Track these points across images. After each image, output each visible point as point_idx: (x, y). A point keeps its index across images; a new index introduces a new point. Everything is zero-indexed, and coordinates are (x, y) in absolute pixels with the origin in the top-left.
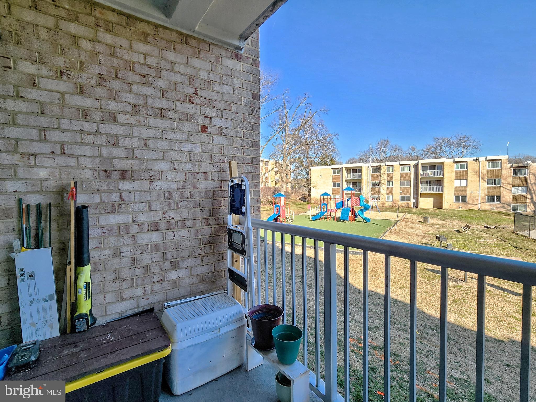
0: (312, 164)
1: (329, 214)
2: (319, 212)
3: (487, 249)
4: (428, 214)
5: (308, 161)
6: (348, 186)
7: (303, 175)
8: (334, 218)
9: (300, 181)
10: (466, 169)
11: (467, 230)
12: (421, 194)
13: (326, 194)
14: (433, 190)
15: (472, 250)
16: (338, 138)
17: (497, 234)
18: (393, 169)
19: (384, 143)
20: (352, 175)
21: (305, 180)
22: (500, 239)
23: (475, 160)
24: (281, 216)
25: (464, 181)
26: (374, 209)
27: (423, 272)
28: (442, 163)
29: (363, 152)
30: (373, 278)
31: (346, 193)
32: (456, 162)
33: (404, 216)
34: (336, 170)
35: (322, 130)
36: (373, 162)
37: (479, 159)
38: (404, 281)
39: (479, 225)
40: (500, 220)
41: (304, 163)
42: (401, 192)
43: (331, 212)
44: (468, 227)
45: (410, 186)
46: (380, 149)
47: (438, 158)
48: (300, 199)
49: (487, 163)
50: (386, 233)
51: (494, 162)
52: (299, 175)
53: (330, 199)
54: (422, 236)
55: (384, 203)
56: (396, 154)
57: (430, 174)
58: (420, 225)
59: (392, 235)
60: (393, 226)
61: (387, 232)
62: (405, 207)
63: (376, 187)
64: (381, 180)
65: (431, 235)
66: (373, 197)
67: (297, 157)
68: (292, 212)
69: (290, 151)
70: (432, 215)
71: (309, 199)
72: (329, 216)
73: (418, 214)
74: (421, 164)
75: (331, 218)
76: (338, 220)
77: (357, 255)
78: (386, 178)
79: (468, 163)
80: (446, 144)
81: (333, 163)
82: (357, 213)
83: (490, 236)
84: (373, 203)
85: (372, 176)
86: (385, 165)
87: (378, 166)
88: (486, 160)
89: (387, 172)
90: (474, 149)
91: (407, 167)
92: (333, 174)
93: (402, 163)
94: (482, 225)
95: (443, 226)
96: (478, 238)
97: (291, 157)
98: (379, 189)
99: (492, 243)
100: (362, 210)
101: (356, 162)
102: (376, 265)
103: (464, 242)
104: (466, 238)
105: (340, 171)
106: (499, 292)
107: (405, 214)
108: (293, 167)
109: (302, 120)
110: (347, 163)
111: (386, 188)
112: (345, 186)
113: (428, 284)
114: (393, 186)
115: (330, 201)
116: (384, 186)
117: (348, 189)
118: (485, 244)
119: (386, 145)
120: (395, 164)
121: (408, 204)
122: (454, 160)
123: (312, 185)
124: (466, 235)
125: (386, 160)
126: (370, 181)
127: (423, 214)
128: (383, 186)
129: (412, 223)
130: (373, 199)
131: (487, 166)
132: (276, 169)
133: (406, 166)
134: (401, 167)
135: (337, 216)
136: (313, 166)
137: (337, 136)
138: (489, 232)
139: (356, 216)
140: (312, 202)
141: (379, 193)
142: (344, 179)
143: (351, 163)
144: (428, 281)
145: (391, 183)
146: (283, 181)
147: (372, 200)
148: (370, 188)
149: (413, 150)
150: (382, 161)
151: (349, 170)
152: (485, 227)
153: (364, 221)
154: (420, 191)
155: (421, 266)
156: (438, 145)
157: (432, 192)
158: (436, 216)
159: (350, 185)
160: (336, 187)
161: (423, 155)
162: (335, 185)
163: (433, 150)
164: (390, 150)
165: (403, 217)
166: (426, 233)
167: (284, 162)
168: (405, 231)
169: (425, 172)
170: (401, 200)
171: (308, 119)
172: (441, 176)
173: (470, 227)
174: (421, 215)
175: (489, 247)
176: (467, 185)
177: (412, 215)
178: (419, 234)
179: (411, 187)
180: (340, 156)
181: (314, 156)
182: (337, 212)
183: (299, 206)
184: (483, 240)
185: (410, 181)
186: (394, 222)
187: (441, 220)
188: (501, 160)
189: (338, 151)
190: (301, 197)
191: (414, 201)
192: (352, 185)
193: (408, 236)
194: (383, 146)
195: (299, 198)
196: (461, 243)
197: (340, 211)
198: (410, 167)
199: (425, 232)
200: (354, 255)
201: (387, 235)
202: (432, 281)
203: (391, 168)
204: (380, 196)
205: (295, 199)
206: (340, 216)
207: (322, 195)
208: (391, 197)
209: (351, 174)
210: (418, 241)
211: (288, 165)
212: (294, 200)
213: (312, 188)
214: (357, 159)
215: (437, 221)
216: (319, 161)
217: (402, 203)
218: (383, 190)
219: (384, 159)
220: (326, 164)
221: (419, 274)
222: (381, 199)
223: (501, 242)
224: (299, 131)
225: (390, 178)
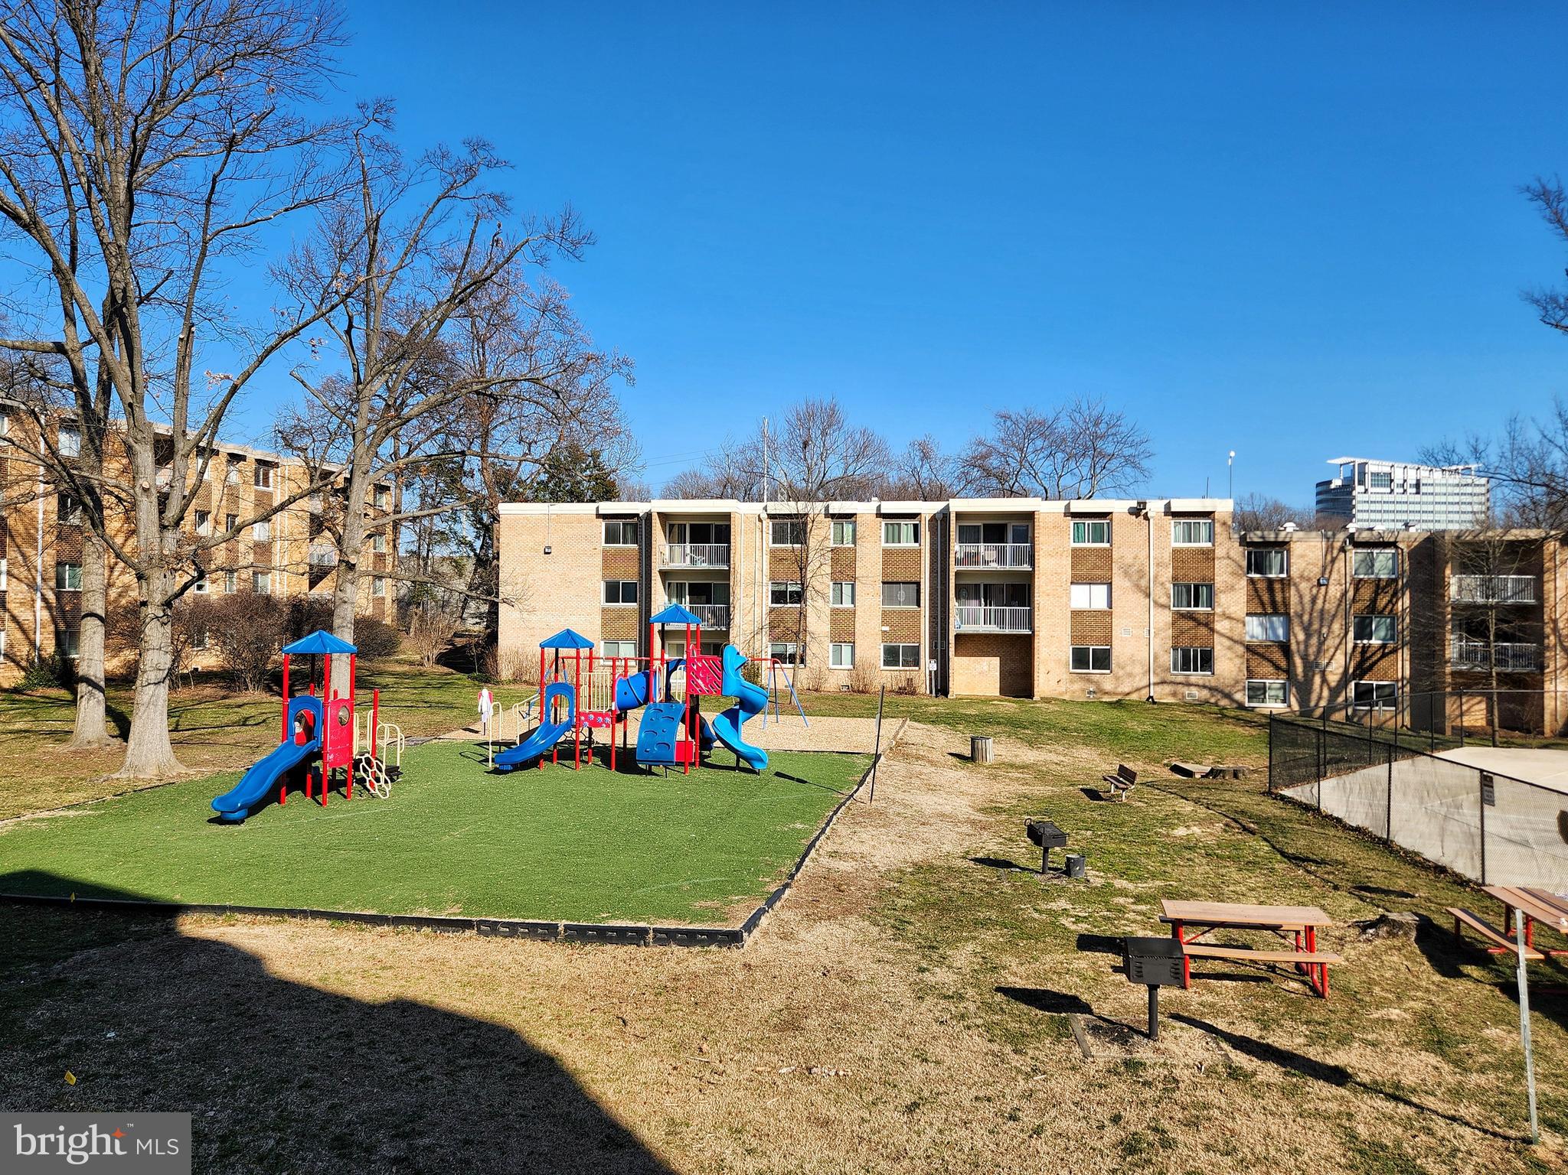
0: (507, 487)
1: (582, 738)
2: (535, 724)
3: (1202, 870)
4: (986, 720)
5: (489, 475)
6: (674, 601)
7: (462, 542)
8: (604, 754)
9: (446, 569)
10: (1107, 545)
11: (1124, 790)
12: (957, 636)
13: (568, 638)
14: (1001, 623)
15: (1154, 877)
16: (631, 380)
17: (1221, 803)
18: (854, 531)
19: (818, 422)
20: (688, 550)
21: (470, 566)
22: (1233, 824)
23: (1136, 512)
24: (330, 757)
25: (1103, 589)
26: (782, 704)
27: (990, 1006)
28: (1030, 516)
29: (734, 449)
30: (784, 1070)
31: (663, 634)
32: (1075, 515)
33: (898, 732)
34: (621, 522)
35: (558, 336)
36: (773, 498)
37: (1148, 506)
38: (919, 1069)
39: (1157, 761)
40: (1218, 741)
41: (467, 482)
42: (887, 628)
43: (595, 724)
44: (1127, 775)
45: (919, 605)
46: (805, 444)
47: (1012, 493)
48: (442, 659)
49: (1171, 521)
50: (832, 817)
51: (1193, 520)
52: (443, 537)
53: (591, 658)
54: (973, 823)
55: (819, 678)
56: (864, 470)
57: (989, 558)
58: (961, 773)
59: (857, 828)
60: (861, 784)
61: (835, 813)
62: (901, 691)
63: (789, 605)
64: (809, 575)
65: (1004, 817)
66: (779, 650)
67: (431, 448)
68: (393, 731)
69: (393, 418)
70: (999, 723)
71: (489, 661)
72: (582, 743)
73: (951, 720)
74: (959, 515)
75: (594, 755)
76: (625, 761)
77: (713, 948)
78: (828, 569)
79: (1111, 520)
80: (1039, 443)
81: (608, 492)
82: (710, 723)
83: (1202, 811)
84: (780, 678)
85: (776, 558)
86: (823, 511)
87: (797, 516)
88: (1169, 512)
89: (832, 545)
90: (1128, 469)
91: (906, 527)
92: (607, 542)
93: (889, 507)
94: (1166, 761)
95: (1041, 774)
96: (1165, 822)
97: (403, 450)
98: (802, 614)
99: (1211, 841)
100: (732, 716)
101: (703, 494)
102: (798, 995)
103: (1121, 842)
104: (1123, 824)
105: (636, 528)
106: (1270, 1072)
107: (904, 722)
108: (410, 502)
109: (453, 270)
110: (669, 494)
111: (828, 612)
112: (660, 600)
113: (1019, 1071)
114: (853, 602)
115: (591, 670)
116: (820, 603)
117: (675, 614)
118: (1190, 848)
119: (830, 426)
120: (865, 509)
121: (910, 681)
122: (1068, 506)
123: (505, 591)
124: (1123, 809)
125: (827, 491)
126: (766, 580)
127: (967, 720)
128: (815, 604)
129: (932, 763)
130: (779, 658)
131: (1172, 536)
132: (316, 505)
133: (903, 522)
134: (883, 523)
135: (619, 742)
136: (512, 500)
137: (625, 370)
138: (1194, 795)
139: (706, 743)
140: (506, 672)
141: (799, 633)
142: (656, 566)
143: (686, 497)
144: (1016, 1052)
145: (847, 590)
146: (351, 567)
147: (775, 662)
148: (766, 610)
149: (925, 456)
150: (810, 497)
151: (676, 529)
152: (1176, 769)
153: (743, 764)
154: (956, 626)
155: (981, 977)
156: (1013, 446)
157: (993, 629)
158: (1014, 726)
159: (680, 596)
160: (621, 605)
161: (959, 478)
162: (613, 592)
163: (994, 462)
164: (843, 447)
165: (895, 737)
166: (983, 810)
167: (357, 473)
168: (905, 806)
169: (971, 548)
170: (886, 663)
171: (488, 272)
172: (1026, 567)
173: (1134, 778)
174: (961, 727)
175: (1204, 861)
176: (1110, 605)
177: (930, 726)
178: (960, 817)
179: (922, 608)
180: (639, 462)
181: (517, 451)
182: (619, 727)
183: (434, 696)
184: (1181, 831)
185: (918, 584)
186: (864, 763)
187: (1031, 744)
188: (1212, 516)
189: (629, 436)
190: (443, 648)
191: (933, 666)
192: (688, 597)
193: (921, 828)
194: (816, 433)
195: (436, 652)
196: (1112, 846)
197: (636, 716)
198: (916, 527)
199: (980, 802)
200: (698, 948)
201: (839, 827)
202: (1030, 1053)
203: (848, 528)
204: (804, 647)
205: (418, 657)
206: (633, 741)
207: (549, 644)
208: (846, 650)
209: (688, 545)
210: (960, 851)
211: (388, 488)
212: (412, 663)
213: (503, 608)
214: (713, 478)
215: (1019, 752)
216: (544, 477)
217: (887, 677)
218: (818, 617)
219: (821, 486)
220: (576, 496)
221: (979, 1022)
222: (808, 659)
223: (1240, 837)
224: (441, 322)
225: (844, 570)
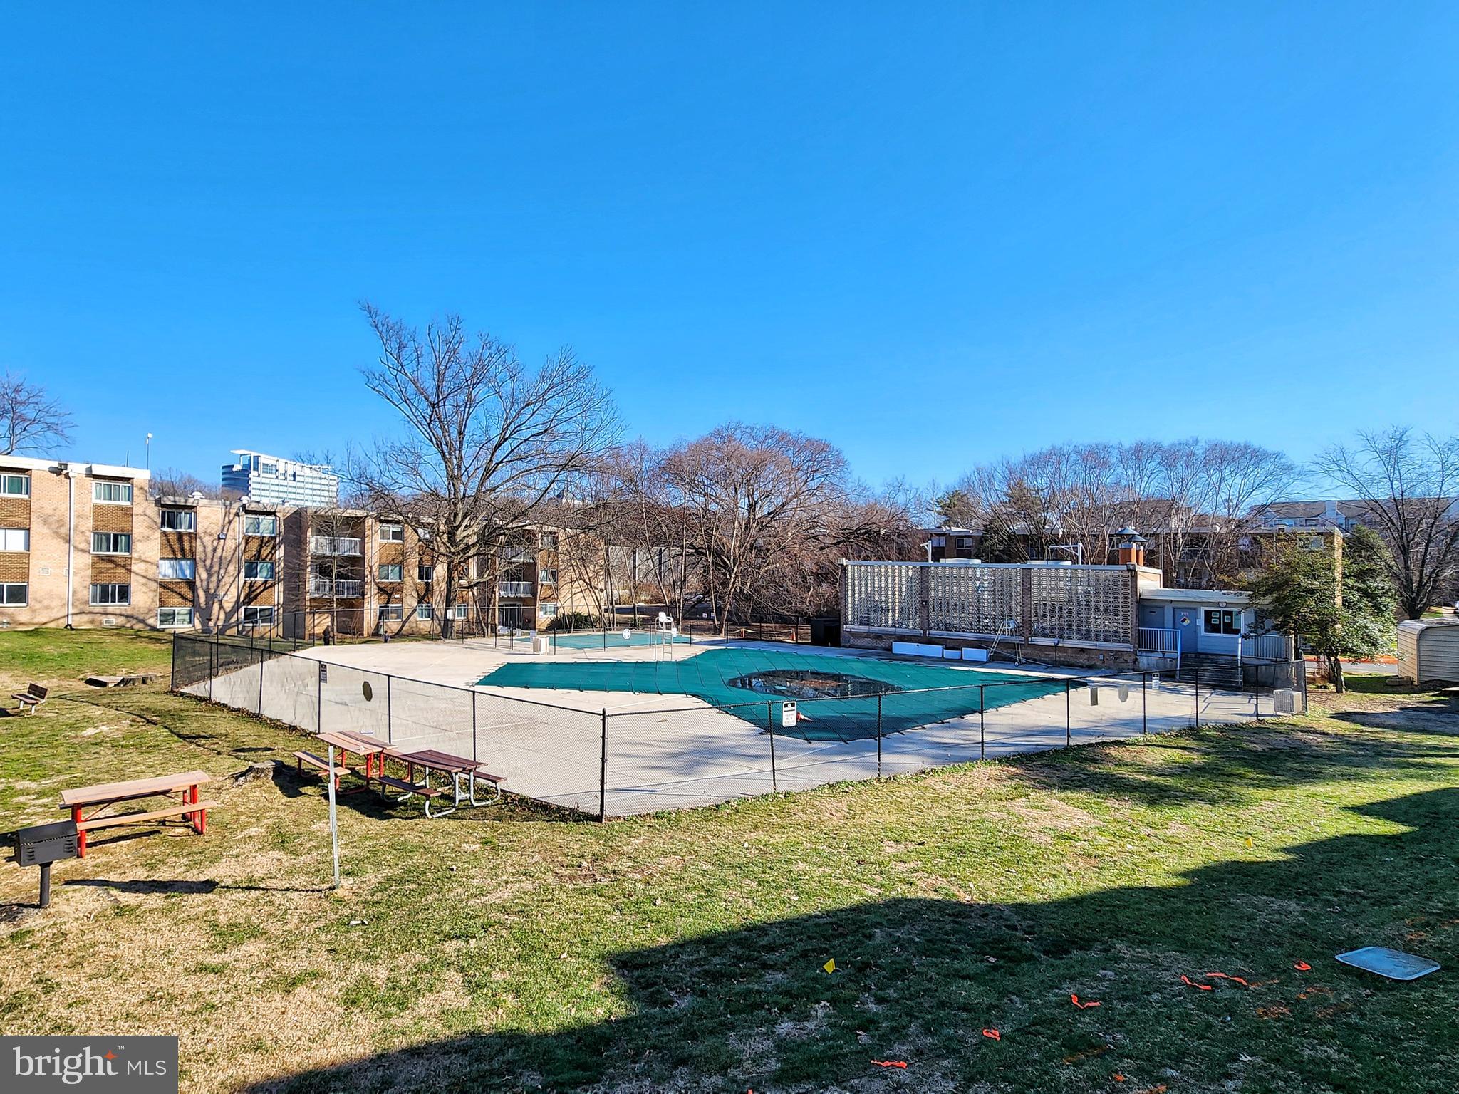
3: (106, 759)
10: (25, 496)
11: (34, 704)
15: (59, 773)
17: (129, 704)
22: (139, 719)
23: (57, 471)
25: (20, 534)
37: (69, 468)
39: (72, 677)
40: (131, 656)
44: (38, 691)
49: (94, 482)
51: (112, 483)
79: (30, 476)
83: (112, 713)
88: (90, 474)
94: (81, 677)
96: (75, 726)
99: (118, 735)
103: (26, 749)
104: (31, 733)
106: (154, 900)
118: (97, 744)
124: (32, 721)
131: (94, 494)
138: (105, 701)
152: (91, 682)
173: (45, 694)
175: (109, 752)
176: (28, 548)
184: (89, 732)
188: (131, 481)
223: (144, 728)
